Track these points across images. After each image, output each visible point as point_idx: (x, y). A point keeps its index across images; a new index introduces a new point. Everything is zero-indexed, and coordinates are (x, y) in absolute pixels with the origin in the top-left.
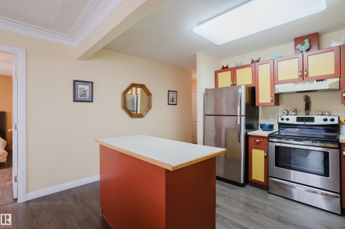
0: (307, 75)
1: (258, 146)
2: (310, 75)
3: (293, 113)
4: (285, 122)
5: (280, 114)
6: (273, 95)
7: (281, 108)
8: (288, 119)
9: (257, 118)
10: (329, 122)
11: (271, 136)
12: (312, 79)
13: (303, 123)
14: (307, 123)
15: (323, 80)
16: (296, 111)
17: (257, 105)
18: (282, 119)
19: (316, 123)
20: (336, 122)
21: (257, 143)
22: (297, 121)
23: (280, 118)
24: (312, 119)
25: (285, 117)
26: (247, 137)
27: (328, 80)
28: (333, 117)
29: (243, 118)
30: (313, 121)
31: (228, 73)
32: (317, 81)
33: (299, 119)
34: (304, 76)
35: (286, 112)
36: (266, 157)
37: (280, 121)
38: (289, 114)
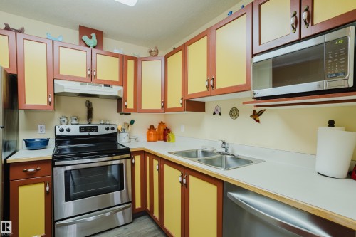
0: (95, 76)
1: (31, 179)
2: (98, 77)
3: (75, 122)
4: (65, 133)
5: (56, 122)
7: (57, 115)
8: (69, 130)
10: (110, 131)
12: (100, 82)
13: (86, 134)
14: (91, 134)
15: (109, 86)
16: (77, 119)
18: (62, 130)
19: (99, 132)
20: (115, 131)
22: (80, 132)
23: (57, 130)
24: (95, 129)
25: (65, 127)
27: (114, 86)
28: (113, 126)
30: (97, 131)
32: (105, 85)
33: (82, 129)
34: (92, 78)
35: (66, 121)
37: (58, 133)
38: (70, 123)
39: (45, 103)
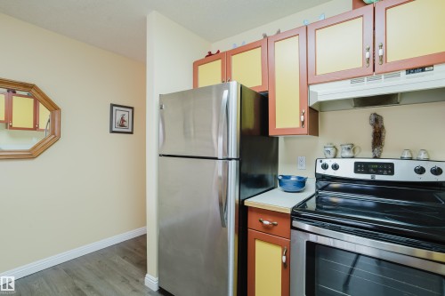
0: (383, 58)
1: (269, 234)
2: (392, 57)
3: (347, 154)
4: (330, 172)
5: (320, 153)
6: (305, 110)
7: (321, 141)
8: (335, 167)
9: (274, 162)
13: (368, 177)
14: (378, 177)
15: (423, 69)
16: (352, 148)
17: (271, 133)
18: (325, 167)
19: (397, 177)
20: (442, 178)
21: (267, 227)
22: (356, 171)
23: (319, 165)
24: (389, 168)
25: (330, 162)
26: (243, 211)
28: (439, 165)
29: (233, 165)
30: (392, 173)
31: (217, 65)
32: (409, 71)
33: (359, 167)
34: (375, 64)
35: (333, 151)
36: (286, 266)
37: (320, 171)
38: (339, 155)
39: (297, 124)
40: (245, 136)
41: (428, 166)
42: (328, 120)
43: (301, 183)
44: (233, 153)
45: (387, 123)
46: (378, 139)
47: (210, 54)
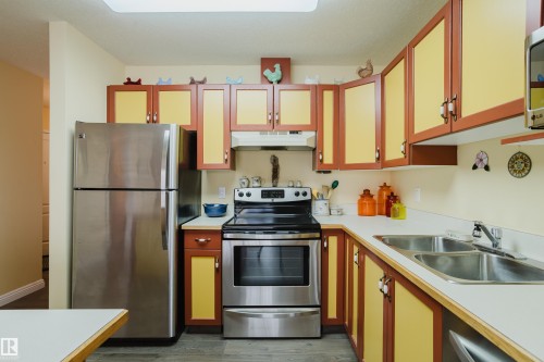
0: (278, 121)
1: (203, 251)
2: (283, 122)
3: (256, 184)
4: (245, 198)
5: (237, 184)
6: (228, 151)
7: (238, 175)
8: (249, 195)
9: (199, 193)
10: (301, 198)
11: (226, 228)
12: (284, 130)
13: (269, 200)
14: (276, 200)
16: (259, 180)
17: (199, 168)
18: (241, 195)
19: (286, 199)
20: (308, 197)
21: (202, 244)
22: (262, 197)
23: (237, 193)
24: (281, 194)
25: (245, 191)
26: (181, 233)
27: (303, 133)
28: (305, 190)
29: (173, 195)
30: (283, 197)
31: (142, 96)
32: (291, 132)
33: (265, 194)
34: (274, 123)
35: (246, 183)
36: (219, 271)
37: (238, 198)
38: (251, 185)
39: (221, 161)
40: (181, 169)
41: (301, 191)
42: (243, 157)
43: (223, 209)
44: (173, 184)
45: (280, 163)
46: (275, 174)
47: (129, 82)
